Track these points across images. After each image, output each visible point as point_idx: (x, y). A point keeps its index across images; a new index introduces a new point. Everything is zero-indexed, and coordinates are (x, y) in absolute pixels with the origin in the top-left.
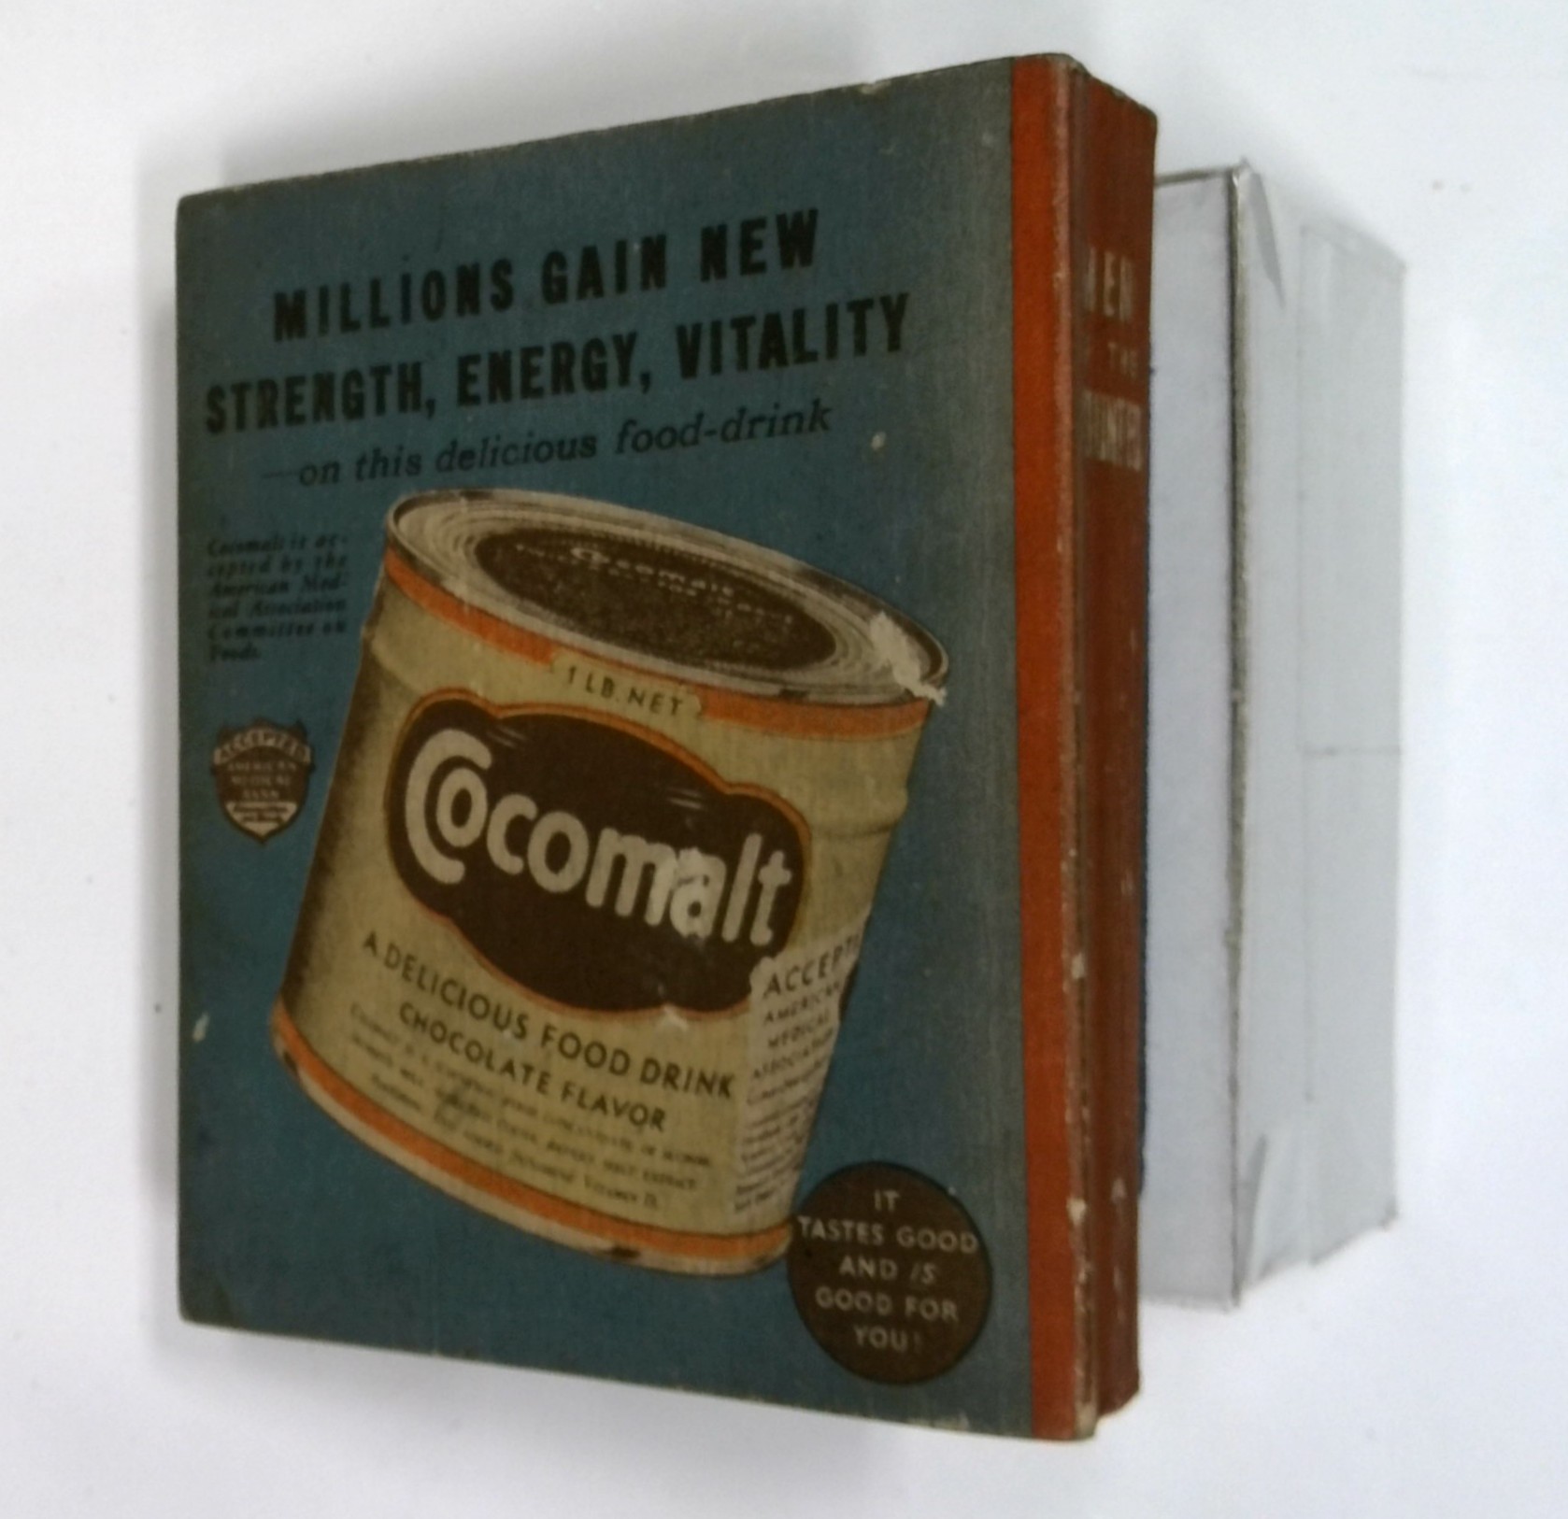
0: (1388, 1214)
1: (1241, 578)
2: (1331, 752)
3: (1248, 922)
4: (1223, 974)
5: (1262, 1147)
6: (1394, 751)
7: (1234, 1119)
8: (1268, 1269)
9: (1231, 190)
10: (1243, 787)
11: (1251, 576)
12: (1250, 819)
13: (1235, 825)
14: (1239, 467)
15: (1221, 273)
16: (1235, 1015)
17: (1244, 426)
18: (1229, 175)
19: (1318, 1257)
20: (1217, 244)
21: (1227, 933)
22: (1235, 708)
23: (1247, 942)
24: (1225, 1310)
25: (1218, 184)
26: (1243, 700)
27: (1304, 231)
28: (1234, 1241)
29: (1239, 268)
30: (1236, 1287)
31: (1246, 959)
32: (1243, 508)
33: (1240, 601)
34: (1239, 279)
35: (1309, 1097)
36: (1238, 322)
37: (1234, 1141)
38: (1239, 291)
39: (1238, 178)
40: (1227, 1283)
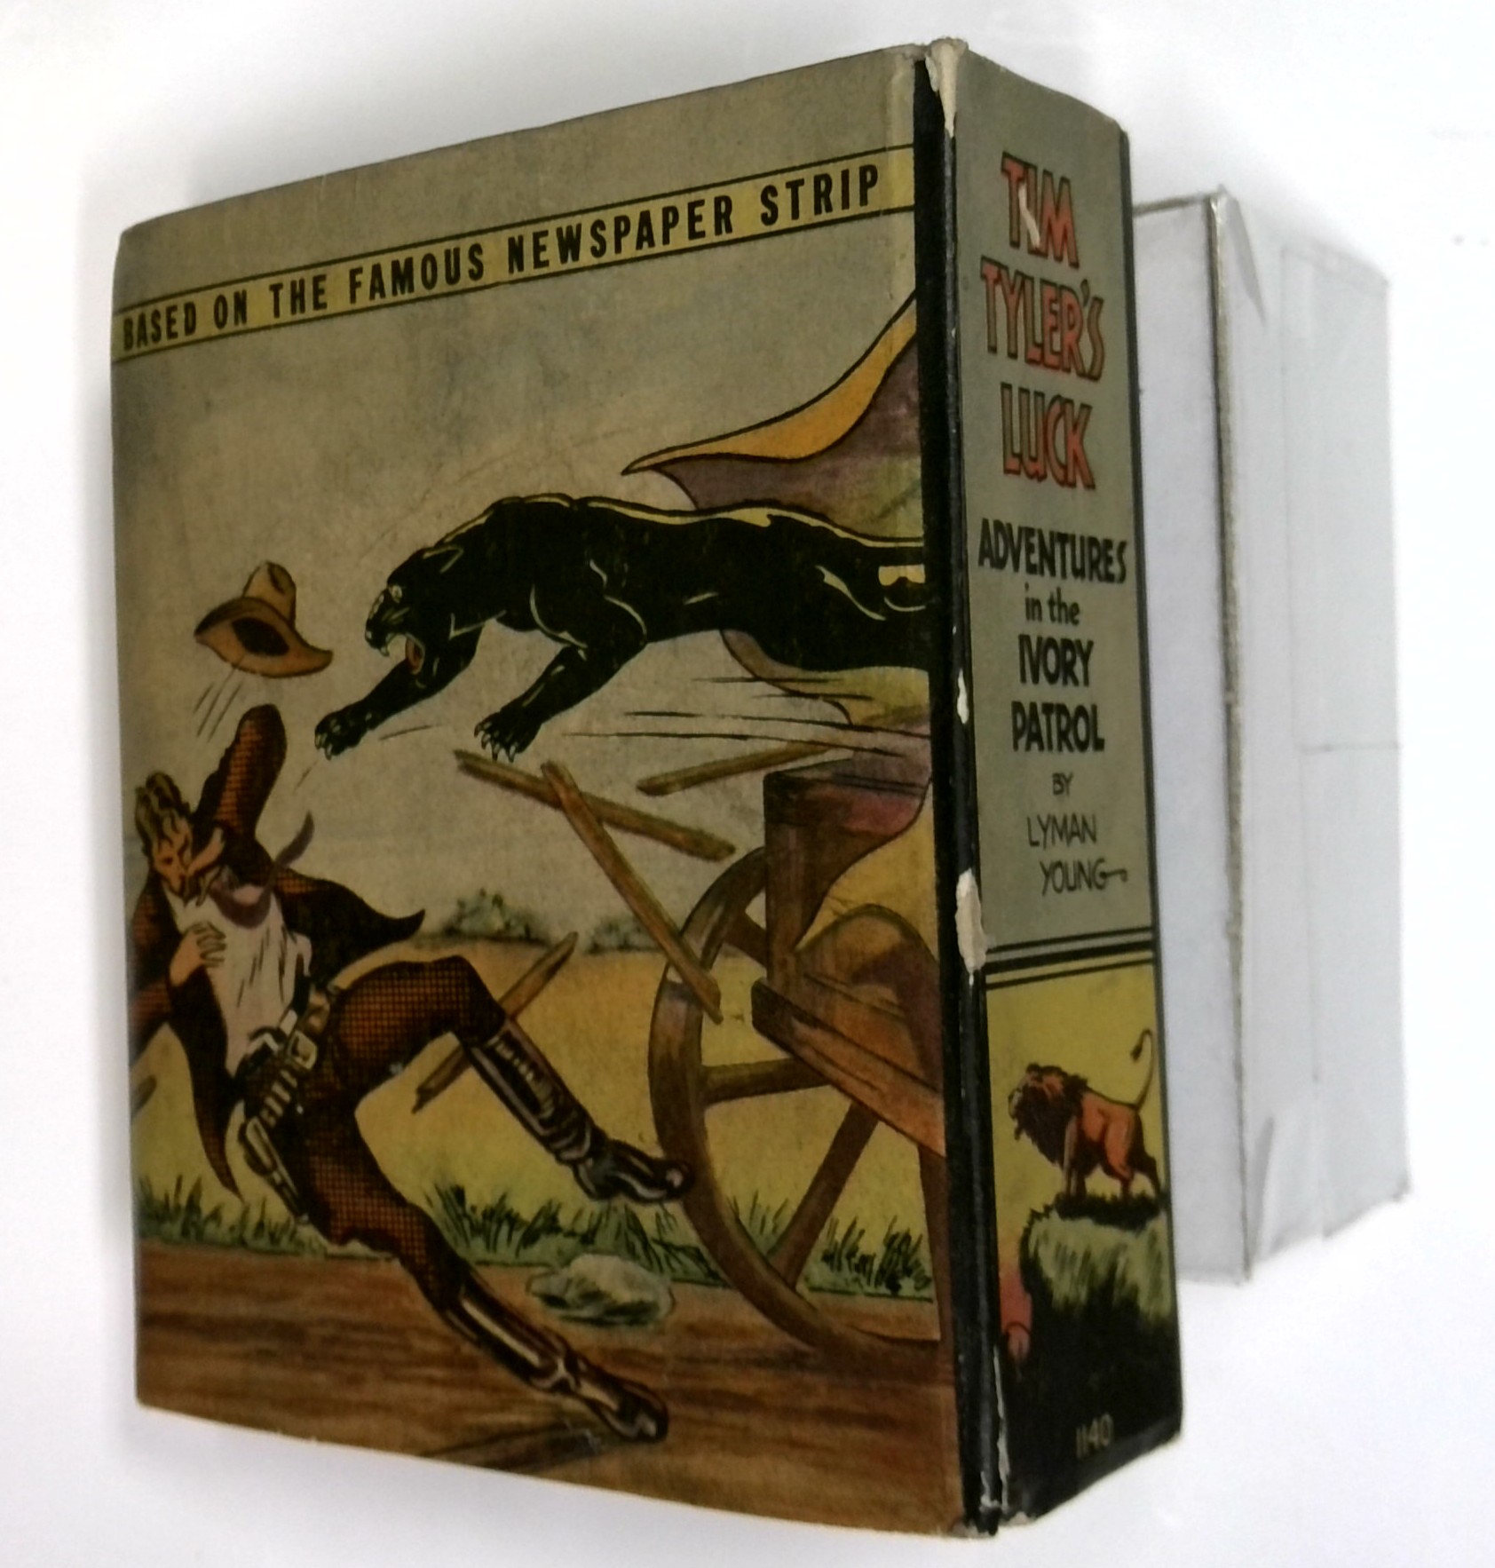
0: (1400, 1188)
1: (1231, 585)
2: (1327, 748)
3: (1248, 914)
4: (1226, 964)
5: (1269, 1128)
6: (1395, 746)
7: (1240, 1102)
8: (1279, 1244)
9: (1209, 216)
10: (1239, 785)
11: (1240, 583)
12: (1247, 813)
13: (1233, 822)
14: (1225, 480)
15: (1204, 294)
16: (1238, 1002)
17: (1229, 442)
18: (1207, 201)
19: (1329, 1232)
20: (1198, 268)
21: (1228, 924)
22: (1229, 709)
23: (1247, 933)
24: (1237, 1284)
25: (1198, 210)
26: (1237, 702)
27: (1284, 253)
28: (1244, 1217)
29: (1220, 289)
30: (1246, 1262)
31: (1247, 949)
32: (1231, 520)
33: (1231, 609)
34: (1220, 299)
35: (1316, 1078)
36: (1221, 342)
37: (1241, 1122)
38: (1220, 312)
39: (1216, 204)
40: (1238, 1256)
